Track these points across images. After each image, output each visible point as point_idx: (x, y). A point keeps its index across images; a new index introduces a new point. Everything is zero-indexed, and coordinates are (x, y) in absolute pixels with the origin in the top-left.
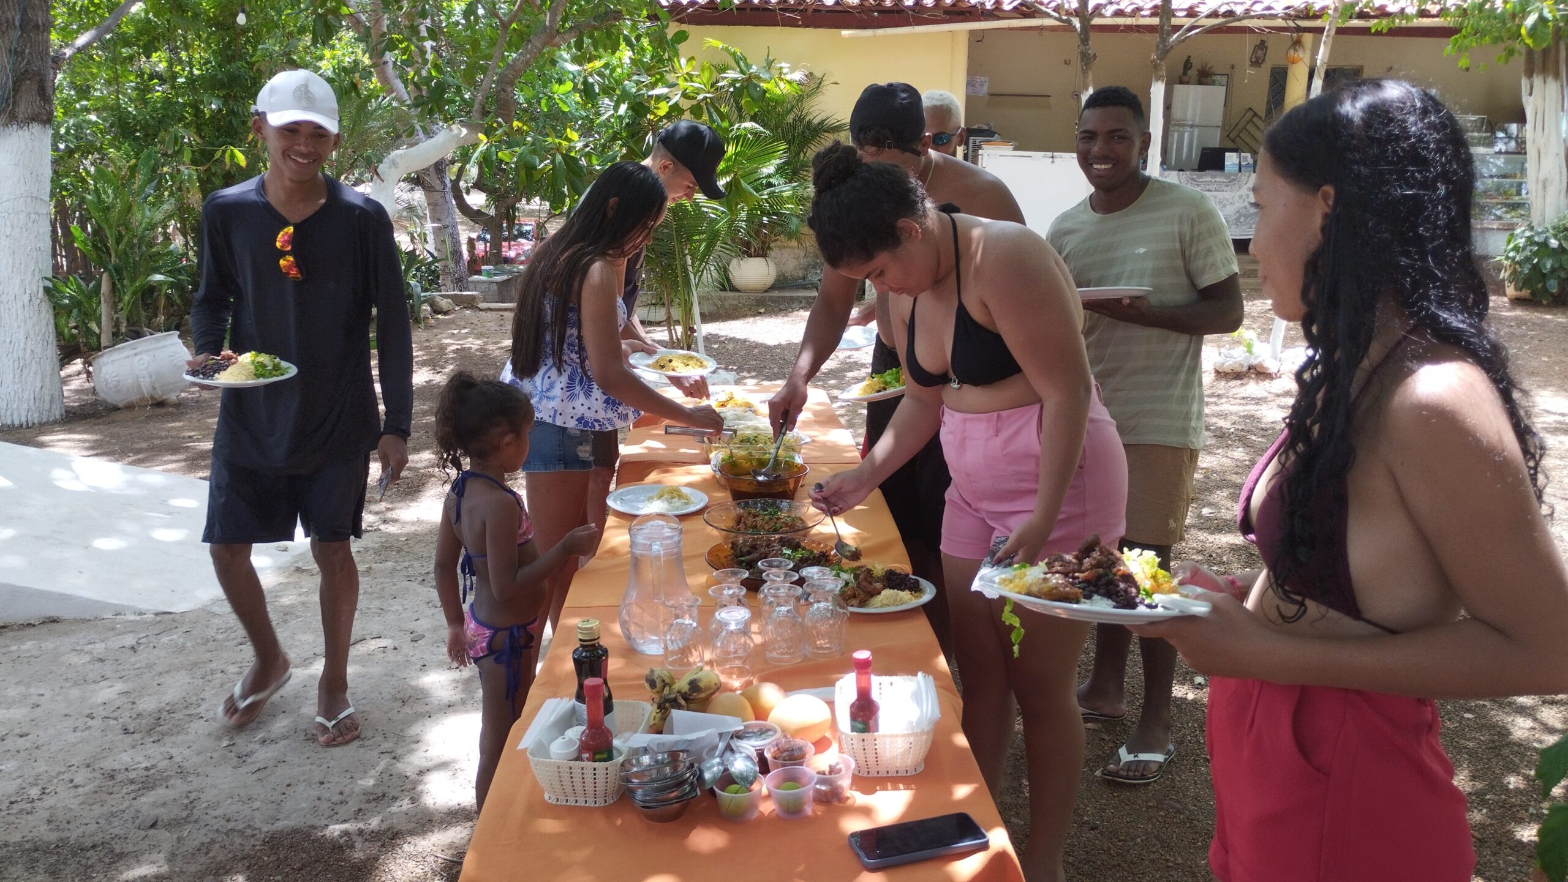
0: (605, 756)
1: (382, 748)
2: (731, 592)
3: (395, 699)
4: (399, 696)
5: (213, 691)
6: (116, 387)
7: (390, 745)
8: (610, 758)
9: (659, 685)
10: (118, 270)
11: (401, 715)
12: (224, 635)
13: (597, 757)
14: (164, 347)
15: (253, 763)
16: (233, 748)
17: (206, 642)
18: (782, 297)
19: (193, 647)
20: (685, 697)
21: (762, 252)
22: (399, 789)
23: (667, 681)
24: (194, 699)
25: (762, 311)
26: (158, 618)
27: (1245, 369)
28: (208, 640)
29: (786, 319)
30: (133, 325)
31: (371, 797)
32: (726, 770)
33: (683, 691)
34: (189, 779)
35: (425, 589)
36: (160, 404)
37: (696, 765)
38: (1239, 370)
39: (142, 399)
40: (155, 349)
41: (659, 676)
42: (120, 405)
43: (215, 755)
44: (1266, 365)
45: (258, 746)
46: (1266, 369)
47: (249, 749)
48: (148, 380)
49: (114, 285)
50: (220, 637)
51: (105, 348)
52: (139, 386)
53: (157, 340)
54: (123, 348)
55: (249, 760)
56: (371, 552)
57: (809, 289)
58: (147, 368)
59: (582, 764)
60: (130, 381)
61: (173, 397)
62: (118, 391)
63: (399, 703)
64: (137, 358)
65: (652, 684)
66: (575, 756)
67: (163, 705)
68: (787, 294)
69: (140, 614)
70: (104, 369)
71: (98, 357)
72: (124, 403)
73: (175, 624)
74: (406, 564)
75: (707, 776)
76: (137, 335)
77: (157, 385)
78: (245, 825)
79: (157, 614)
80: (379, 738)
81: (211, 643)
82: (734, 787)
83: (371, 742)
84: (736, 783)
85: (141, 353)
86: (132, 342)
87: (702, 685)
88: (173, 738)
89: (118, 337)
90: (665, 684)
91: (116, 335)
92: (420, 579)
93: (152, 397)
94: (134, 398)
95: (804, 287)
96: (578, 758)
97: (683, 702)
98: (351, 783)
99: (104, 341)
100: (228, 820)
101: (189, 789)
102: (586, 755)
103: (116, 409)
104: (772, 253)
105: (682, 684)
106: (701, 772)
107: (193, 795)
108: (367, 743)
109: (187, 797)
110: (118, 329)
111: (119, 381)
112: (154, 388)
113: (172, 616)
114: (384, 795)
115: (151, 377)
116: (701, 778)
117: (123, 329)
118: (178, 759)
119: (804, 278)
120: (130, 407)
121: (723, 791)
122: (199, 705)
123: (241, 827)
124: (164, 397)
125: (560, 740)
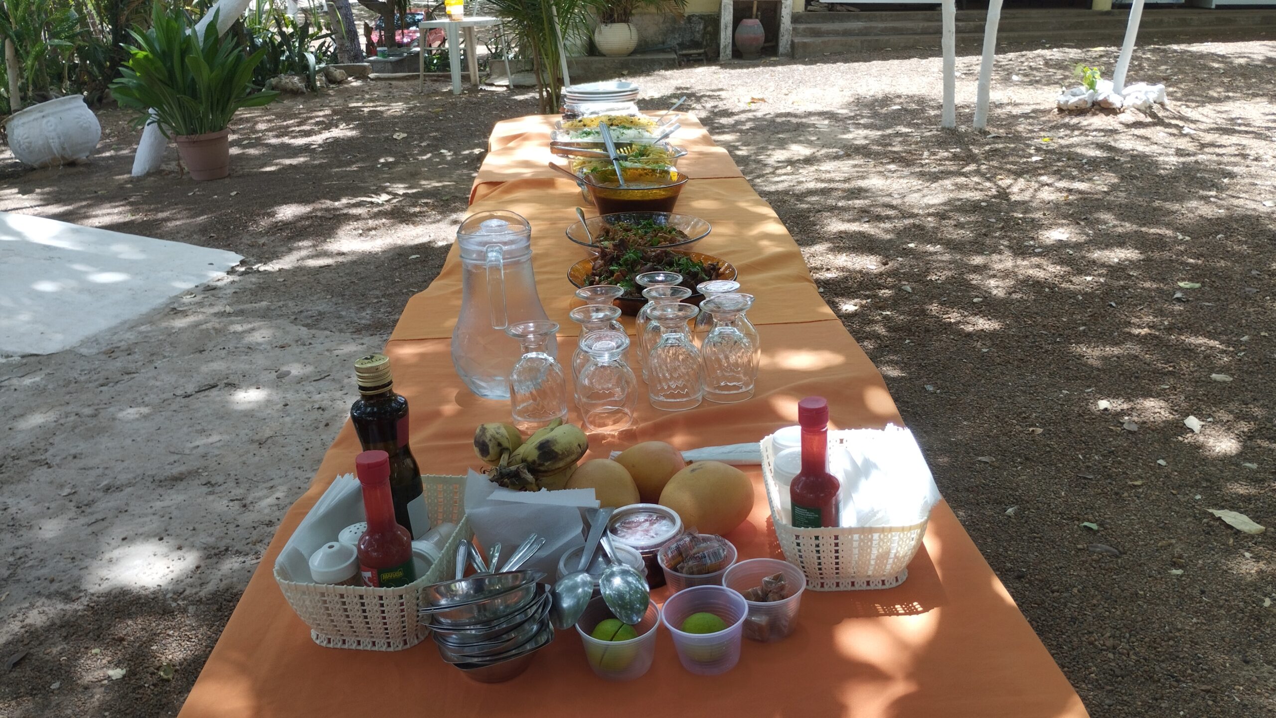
0: (399, 574)
1: (232, 495)
2: (601, 315)
3: (252, 441)
4: (256, 437)
5: (63, 436)
6: (28, 148)
7: (241, 491)
8: (409, 576)
9: (493, 450)
10: (20, 37)
11: (257, 458)
12: (88, 376)
13: (385, 576)
14: (69, 109)
15: (92, 514)
16: (74, 498)
17: (67, 383)
18: (644, 60)
19: (54, 389)
20: (533, 468)
21: (625, 18)
22: (244, 542)
23: (506, 444)
24: (42, 444)
25: (625, 72)
26: (24, 361)
27: (1089, 105)
28: (70, 382)
29: (648, 78)
30: (40, 89)
31: (213, 552)
32: (597, 592)
33: (530, 459)
34: (21, 533)
35: (295, 328)
36: (72, 164)
37: (548, 587)
38: (1083, 106)
39: (54, 159)
40: (61, 111)
41: (493, 437)
42: (35, 166)
43: (53, 505)
44: (1111, 100)
45: (100, 494)
46: (1111, 104)
47: (90, 498)
48: (57, 140)
49: (17, 51)
50: (83, 378)
51: (16, 111)
52: (50, 147)
53: (63, 103)
54: (30, 111)
55: (88, 510)
56: (248, 292)
57: (668, 52)
58: (55, 130)
59: (362, 589)
60: (41, 142)
61: (83, 157)
62: (31, 152)
63: (256, 445)
64: (45, 120)
65: (483, 448)
66: (348, 576)
67: (10, 450)
68: (649, 57)
69: (7, 357)
70: (16, 132)
71: (10, 120)
72: (38, 163)
73: (40, 366)
74: (281, 304)
75: (567, 603)
76: (45, 98)
77: (66, 146)
78: (69, 587)
79: (23, 357)
80: (231, 484)
81: (73, 385)
82: (608, 626)
83: (221, 488)
84: (611, 616)
85: (48, 115)
86: (39, 105)
87: (557, 448)
88: (13, 487)
89: (26, 101)
90: (502, 449)
91: (23, 99)
92: (293, 317)
93: (63, 158)
94: (47, 158)
95: (663, 51)
96: (356, 580)
97: (530, 477)
98: (193, 535)
99: (13, 105)
100: (52, 581)
101: (17, 543)
102: (367, 574)
103: (33, 169)
104: (634, 19)
105: (528, 450)
106: (556, 597)
107: (20, 552)
108: (217, 489)
109: (13, 554)
110: (26, 94)
111: (30, 143)
112: (64, 149)
113: (38, 358)
114: (227, 550)
115: (59, 138)
116: (556, 607)
117: (30, 94)
118: (12, 510)
119: (663, 43)
120: (44, 167)
121: (590, 633)
122: (46, 450)
123: (65, 588)
124: (75, 157)
125: (324, 550)
